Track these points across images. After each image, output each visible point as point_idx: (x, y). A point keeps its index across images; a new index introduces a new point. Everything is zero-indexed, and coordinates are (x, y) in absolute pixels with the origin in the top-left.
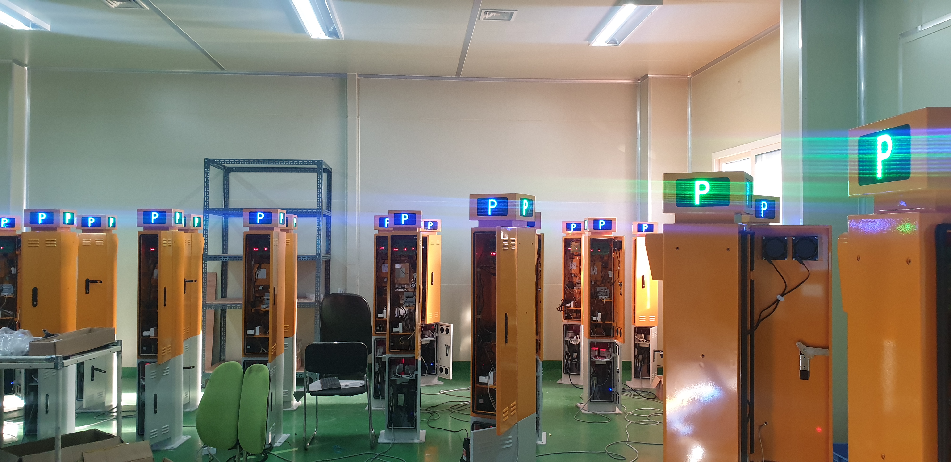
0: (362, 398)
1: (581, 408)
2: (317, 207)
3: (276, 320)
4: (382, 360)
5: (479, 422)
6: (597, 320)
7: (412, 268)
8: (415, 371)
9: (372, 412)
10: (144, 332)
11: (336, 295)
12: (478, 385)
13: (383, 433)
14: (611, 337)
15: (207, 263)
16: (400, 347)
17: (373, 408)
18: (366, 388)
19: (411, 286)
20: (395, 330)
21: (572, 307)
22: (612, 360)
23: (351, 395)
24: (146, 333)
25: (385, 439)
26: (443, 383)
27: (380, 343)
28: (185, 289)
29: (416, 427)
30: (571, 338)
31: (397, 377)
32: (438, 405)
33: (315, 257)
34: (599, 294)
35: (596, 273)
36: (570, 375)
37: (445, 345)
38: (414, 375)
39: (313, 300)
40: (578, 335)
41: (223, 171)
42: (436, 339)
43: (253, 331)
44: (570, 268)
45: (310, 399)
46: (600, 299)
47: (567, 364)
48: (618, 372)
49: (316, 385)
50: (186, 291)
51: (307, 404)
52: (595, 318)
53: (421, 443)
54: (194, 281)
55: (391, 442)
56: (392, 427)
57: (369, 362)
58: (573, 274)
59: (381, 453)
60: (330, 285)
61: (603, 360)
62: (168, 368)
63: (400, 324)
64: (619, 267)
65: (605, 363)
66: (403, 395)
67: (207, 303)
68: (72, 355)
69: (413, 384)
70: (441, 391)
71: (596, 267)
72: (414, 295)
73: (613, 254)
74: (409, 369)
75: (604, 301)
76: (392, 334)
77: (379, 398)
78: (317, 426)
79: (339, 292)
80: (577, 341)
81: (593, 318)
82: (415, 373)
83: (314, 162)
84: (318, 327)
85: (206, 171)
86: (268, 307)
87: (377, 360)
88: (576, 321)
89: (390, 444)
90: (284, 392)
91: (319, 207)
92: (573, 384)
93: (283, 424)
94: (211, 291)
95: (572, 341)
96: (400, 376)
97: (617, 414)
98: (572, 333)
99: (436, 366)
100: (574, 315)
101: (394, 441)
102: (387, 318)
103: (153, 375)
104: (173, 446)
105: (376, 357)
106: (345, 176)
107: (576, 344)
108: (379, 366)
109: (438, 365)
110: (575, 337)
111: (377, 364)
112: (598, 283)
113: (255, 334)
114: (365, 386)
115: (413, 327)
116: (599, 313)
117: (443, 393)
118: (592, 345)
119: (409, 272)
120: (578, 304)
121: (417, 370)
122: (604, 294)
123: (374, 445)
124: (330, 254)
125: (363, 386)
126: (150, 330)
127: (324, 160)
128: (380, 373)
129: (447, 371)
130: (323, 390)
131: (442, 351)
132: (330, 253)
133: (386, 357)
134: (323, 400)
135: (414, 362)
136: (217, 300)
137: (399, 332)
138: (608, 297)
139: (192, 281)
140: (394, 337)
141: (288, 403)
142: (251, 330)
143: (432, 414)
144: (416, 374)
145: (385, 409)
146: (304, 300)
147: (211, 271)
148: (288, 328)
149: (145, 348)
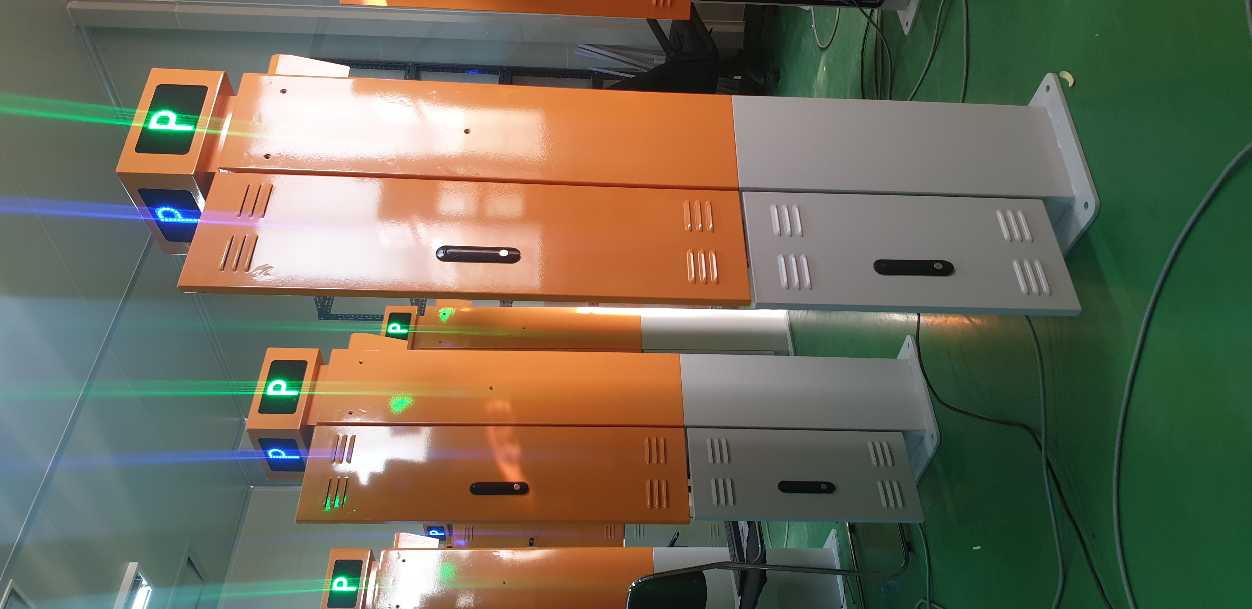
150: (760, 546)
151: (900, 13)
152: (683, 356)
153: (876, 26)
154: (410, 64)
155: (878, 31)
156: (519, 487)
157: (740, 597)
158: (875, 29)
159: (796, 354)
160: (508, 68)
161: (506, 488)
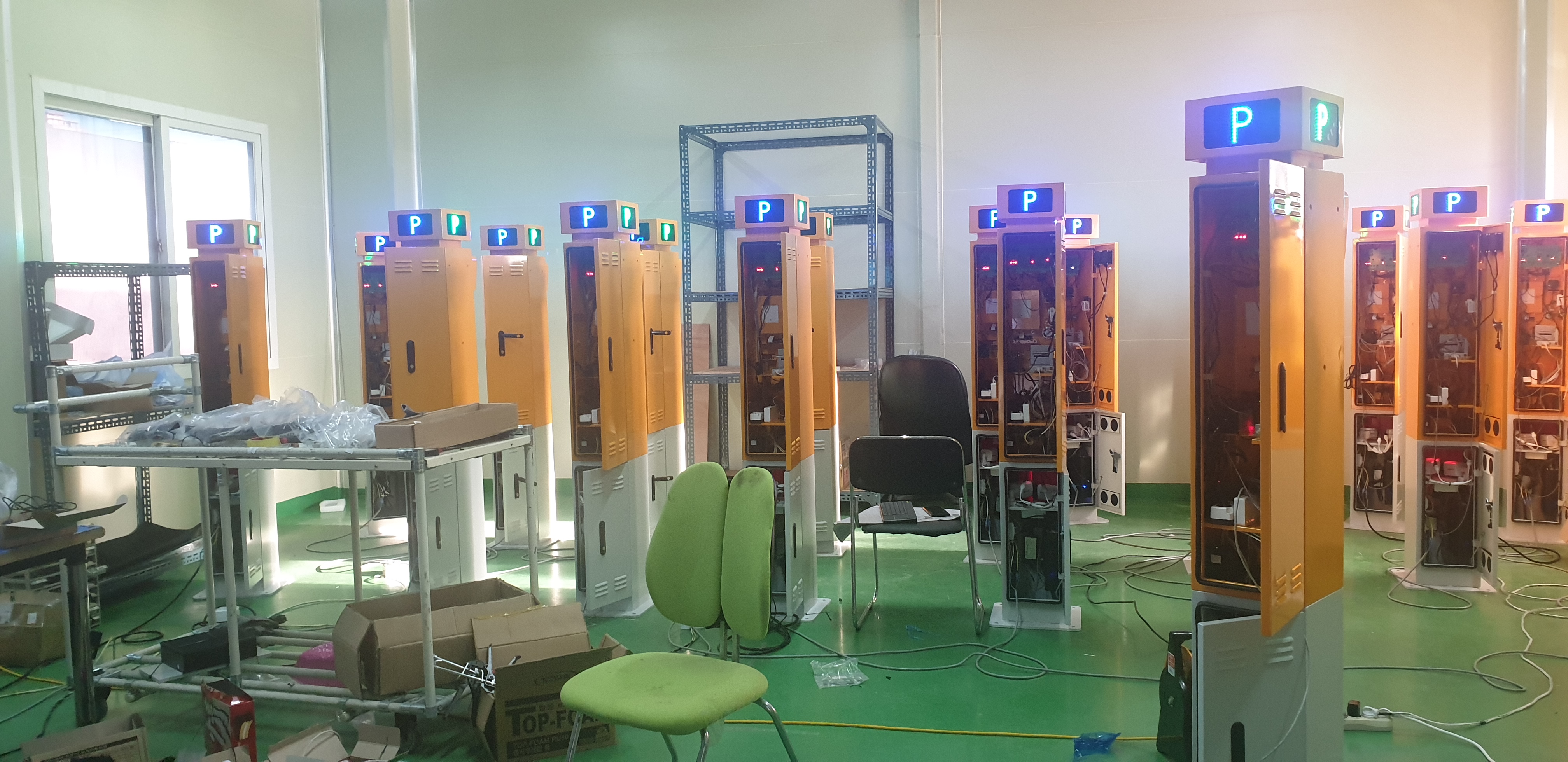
0: (957, 542)
1: (1401, 579)
2: (869, 202)
3: (798, 396)
4: (992, 475)
5: (1210, 603)
6: (1440, 401)
7: (1045, 299)
8: (1058, 495)
9: (977, 567)
10: (581, 416)
11: (906, 359)
12: (1210, 526)
13: (998, 607)
14: (1470, 436)
15: (691, 307)
16: (1026, 449)
17: (977, 561)
18: (963, 523)
19: (1044, 334)
20: (1015, 416)
21: (1374, 379)
22: (1474, 484)
23: (935, 535)
24: (584, 418)
25: (1004, 619)
26: (1108, 521)
27: (987, 443)
28: (652, 347)
29: (1062, 601)
30: (1369, 440)
31: (1022, 505)
32: (1103, 562)
33: (866, 292)
34: (1443, 349)
35: (1437, 305)
36: (1368, 513)
37: (1111, 452)
38: (1056, 504)
39: (865, 368)
40: (1387, 434)
41: (712, 151)
42: (1092, 441)
43: (760, 414)
44: (1369, 303)
45: (863, 540)
46: (1447, 358)
47: (1361, 491)
48: (1489, 508)
49: (873, 515)
50: (654, 350)
51: (857, 548)
52: (1434, 399)
53: (1073, 632)
54: (666, 333)
55: (1014, 625)
56: (1016, 599)
57: (966, 479)
58: (1375, 314)
59: (997, 647)
60: (895, 344)
61: (1452, 484)
62: (621, 477)
63: (1023, 405)
64: (1495, 290)
65: (1455, 490)
66: (1035, 539)
67: (694, 373)
68: (444, 450)
69: (1054, 519)
70: (1104, 536)
71: (1436, 294)
72: (1051, 351)
73: (1478, 264)
74: (1044, 491)
75: (1456, 363)
76: (1010, 424)
77: (989, 543)
78: (877, 588)
79: (910, 353)
80: (1383, 447)
81: (1430, 398)
82: (1058, 498)
83: (860, 120)
84: (877, 415)
85: (682, 148)
86: (783, 373)
87: (983, 474)
88: (1381, 408)
89: (1012, 628)
90: (817, 525)
91: (872, 202)
92: (1375, 530)
93: (819, 581)
94: (700, 355)
95: (1372, 447)
96: (1028, 503)
97: (1483, 593)
98: (1373, 432)
99: (1094, 489)
100: (1378, 396)
101: (1019, 623)
102: (997, 397)
103: (597, 490)
104: (634, 612)
105: (980, 468)
106: (916, 146)
107: (1382, 453)
108: (987, 486)
109: (1098, 489)
110: (1379, 440)
111: (983, 481)
112: (1440, 326)
113: (763, 421)
114: (962, 519)
115: (1051, 412)
116: (1443, 387)
117: (1109, 540)
118: (1426, 453)
119: (1039, 307)
120: (1388, 374)
121: (1060, 493)
122: (1456, 348)
123: (982, 629)
124: (893, 289)
125: (958, 519)
126: (591, 413)
127: (879, 116)
128: (989, 498)
129: (1115, 500)
130: (885, 523)
131: (1104, 462)
132: (893, 287)
133: (999, 469)
134: (887, 541)
135: (1054, 478)
136: (711, 369)
137: (1022, 421)
138: (1465, 355)
139: (663, 333)
140: (1014, 431)
141: (825, 545)
142: (757, 414)
143: (1094, 577)
144: (1059, 501)
145: (1000, 563)
146: (852, 368)
147: (700, 322)
148: (824, 413)
149: (584, 444)
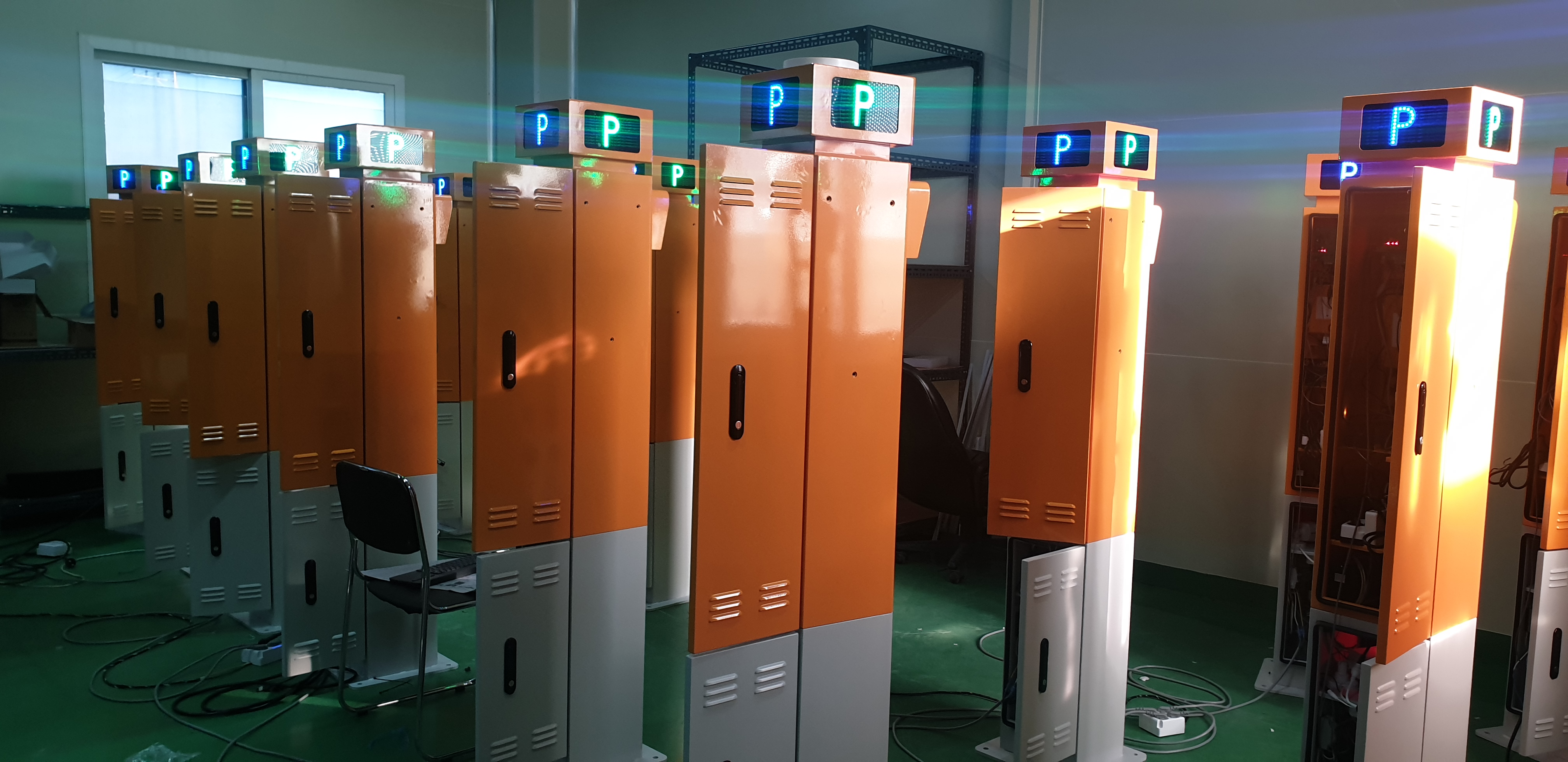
60: (972, 341)
106: (1006, 67)
124: (972, 266)
150: (446, 608)
151: (997, 741)
152: (645, 528)
153: (992, 710)
154: (976, 167)
155: (986, 712)
156: (510, 379)
157: (389, 580)
158: (989, 709)
159: (647, 611)
160: (971, 276)
161: (509, 366)
